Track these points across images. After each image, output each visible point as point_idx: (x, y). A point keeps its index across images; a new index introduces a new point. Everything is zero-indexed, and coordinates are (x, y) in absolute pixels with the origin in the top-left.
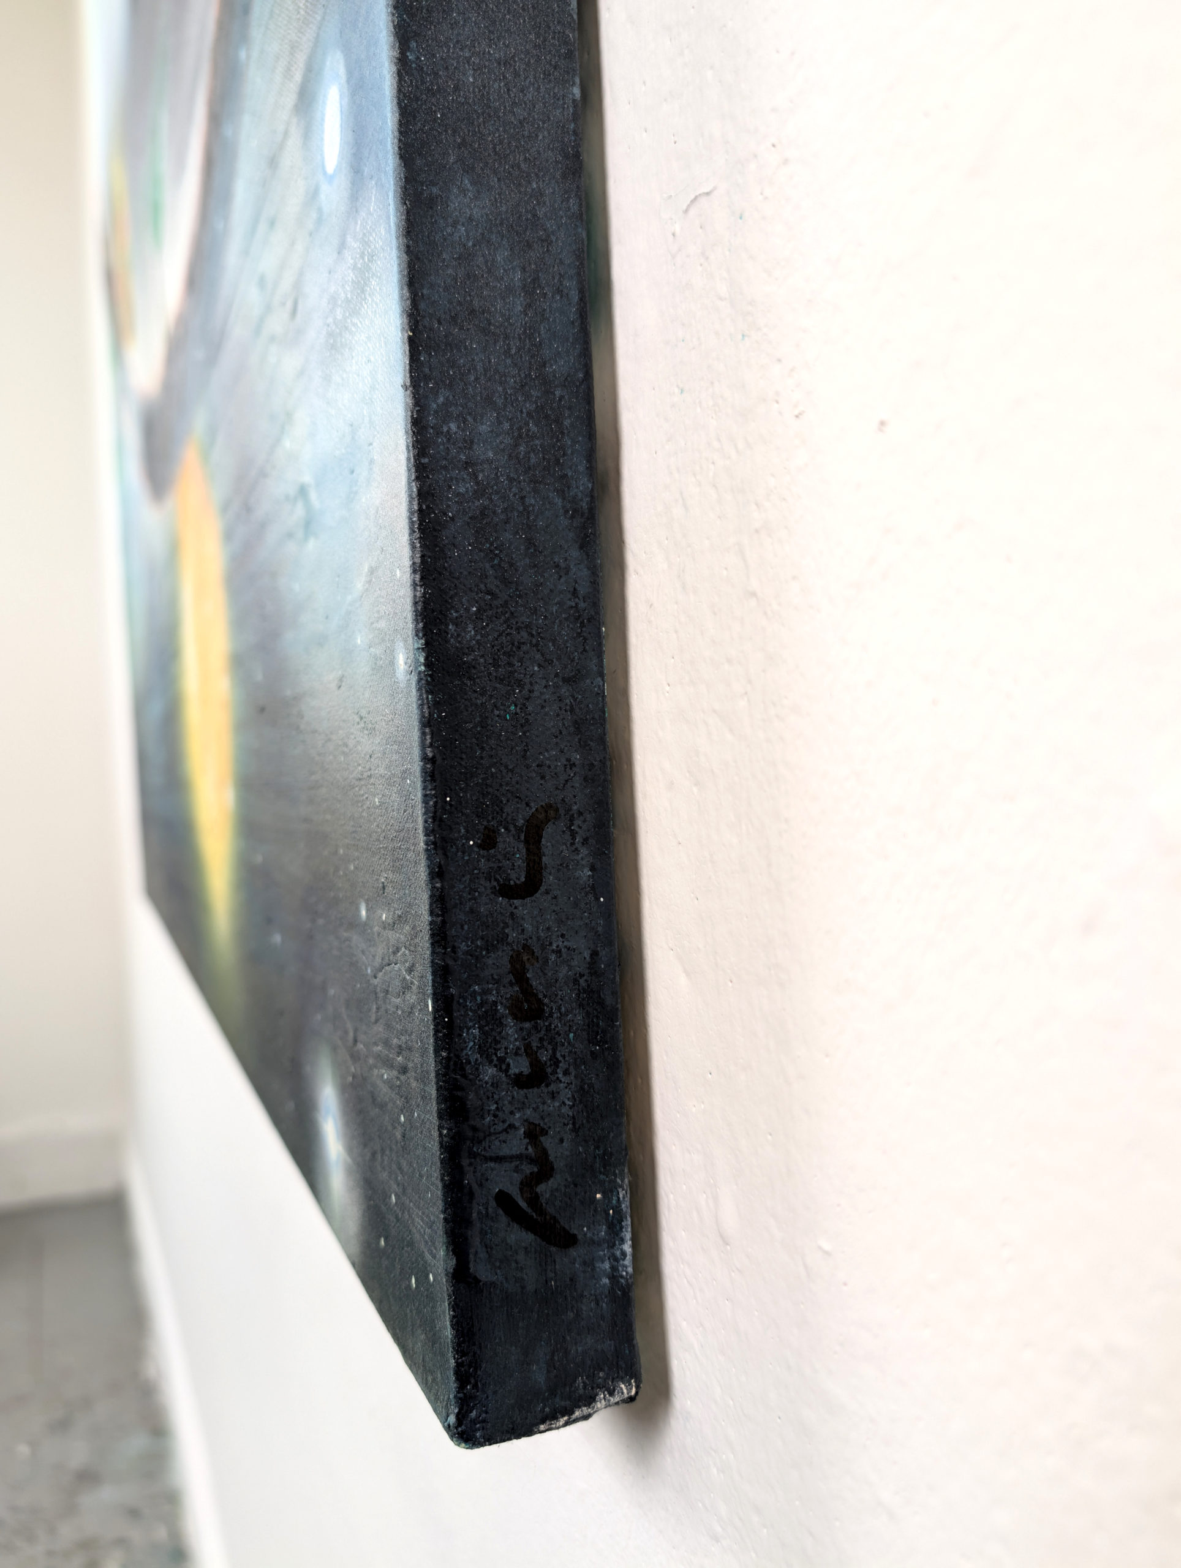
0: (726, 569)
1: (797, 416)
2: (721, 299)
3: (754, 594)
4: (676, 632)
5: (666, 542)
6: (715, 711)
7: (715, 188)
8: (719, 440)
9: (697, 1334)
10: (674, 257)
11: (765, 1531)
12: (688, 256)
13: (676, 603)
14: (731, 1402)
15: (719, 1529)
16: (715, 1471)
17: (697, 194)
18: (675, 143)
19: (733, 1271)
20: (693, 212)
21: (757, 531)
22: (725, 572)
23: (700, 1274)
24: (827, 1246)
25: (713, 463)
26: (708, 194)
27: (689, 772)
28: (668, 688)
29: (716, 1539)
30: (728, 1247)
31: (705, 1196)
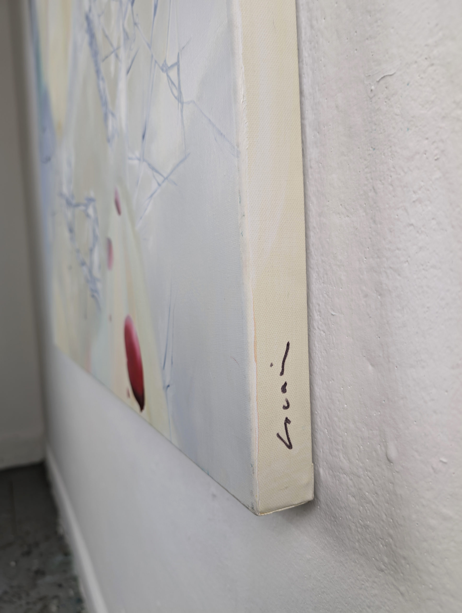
0: (397, 215)
1: (436, 160)
2: (397, 115)
3: (412, 225)
4: (370, 238)
5: (365, 205)
6: (391, 268)
7: (395, 73)
8: (394, 167)
9: (374, 497)
10: (371, 98)
11: (408, 565)
12: (379, 98)
13: (370, 228)
14: (391, 520)
15: (383, 567)
16: (381, 546)
17: (385, 75)
18: (372, 55)
19: (394, 473)
20: (381, 82)
21: (414, 202)
22: (397, 217)
23: (376, 475)
24: (444, 460)
25: (391, 176)
26: (391, 75)
27: (376, 290)
28: (365, 259)
29: (382, 571)
30: (392, 464)
31: (379, 446)
